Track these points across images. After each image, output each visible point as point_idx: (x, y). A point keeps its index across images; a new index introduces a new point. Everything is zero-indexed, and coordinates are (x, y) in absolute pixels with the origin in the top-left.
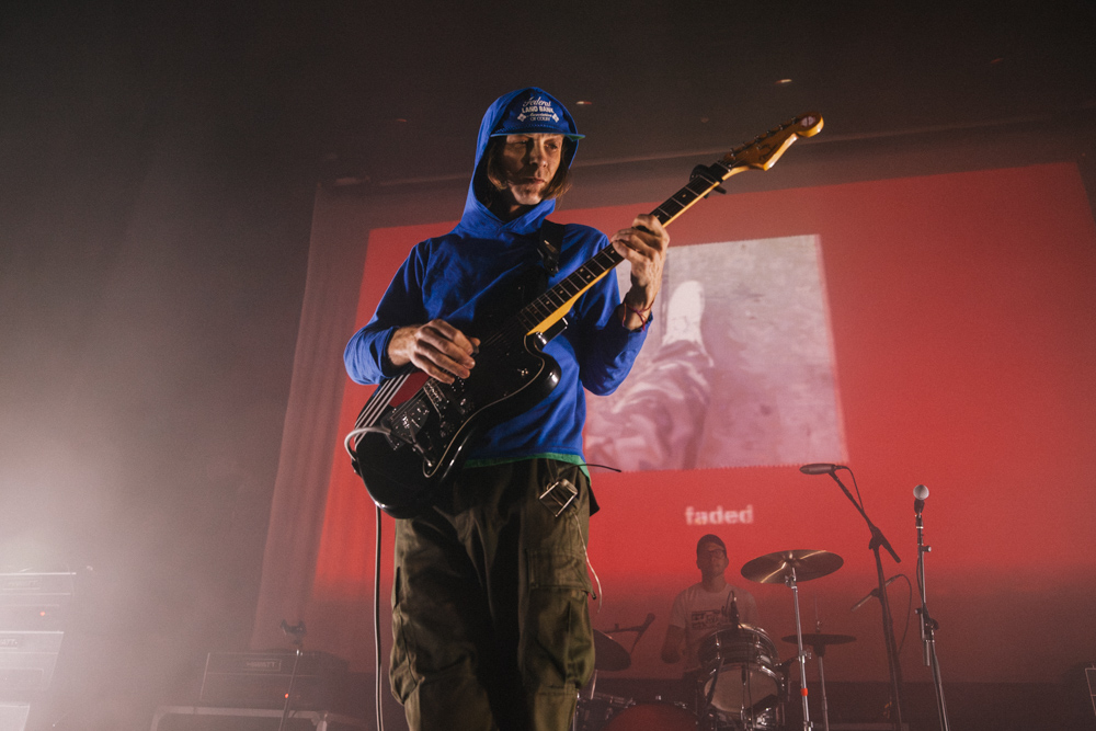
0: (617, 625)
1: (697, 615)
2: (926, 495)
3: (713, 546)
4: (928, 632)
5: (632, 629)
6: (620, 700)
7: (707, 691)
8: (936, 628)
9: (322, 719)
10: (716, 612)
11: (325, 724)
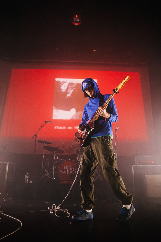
0: (59, 146)
1: (74, 145)
2: (118, 128)
3: (78, 134)
4: (115, 150)
5: (62, 147)
6: (61, 159)
7: (77, 159)
8: (117, 149)
9: (8, 163)
10: (77, 145)
11: (8, 164)
